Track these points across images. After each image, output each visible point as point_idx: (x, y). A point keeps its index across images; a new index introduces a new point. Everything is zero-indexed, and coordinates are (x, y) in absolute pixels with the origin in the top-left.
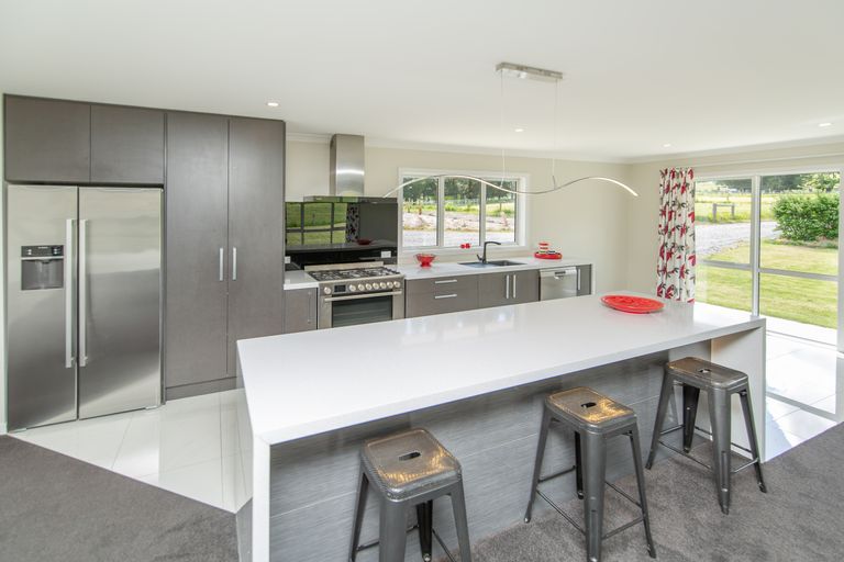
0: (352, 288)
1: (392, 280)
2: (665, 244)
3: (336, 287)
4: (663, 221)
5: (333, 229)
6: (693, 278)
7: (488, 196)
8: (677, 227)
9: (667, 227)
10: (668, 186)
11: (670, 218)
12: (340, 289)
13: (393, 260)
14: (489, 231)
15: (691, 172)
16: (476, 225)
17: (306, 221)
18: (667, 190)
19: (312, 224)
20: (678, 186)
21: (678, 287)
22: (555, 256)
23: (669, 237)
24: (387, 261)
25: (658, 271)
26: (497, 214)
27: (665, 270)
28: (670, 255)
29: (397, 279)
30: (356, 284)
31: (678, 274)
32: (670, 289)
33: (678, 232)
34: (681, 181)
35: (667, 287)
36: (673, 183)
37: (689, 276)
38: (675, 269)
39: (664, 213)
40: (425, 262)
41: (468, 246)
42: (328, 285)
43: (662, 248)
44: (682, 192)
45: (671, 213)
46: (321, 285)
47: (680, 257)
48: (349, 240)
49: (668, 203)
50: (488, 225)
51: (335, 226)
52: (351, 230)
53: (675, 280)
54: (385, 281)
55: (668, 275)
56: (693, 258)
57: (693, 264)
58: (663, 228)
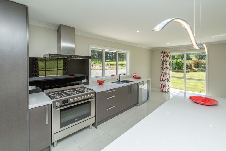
0: (71, 100)
1: (90, 94)
2: (163, 73)
3: (62, 101)
4: (162, 66)
5: (57, 70)
6: (170, 82)
7: (106, 60)
8: (166, 67)
9: (163, 68)
10: (163, 56)
11: (164, 65)
12: (65, 102)
13: (87, 83)
14: (106, 69)
15: (169, 52)
16: (102, 68)
17: (47, 67)
18: (163, 57)
19: (49, 68)
20: (166, 56)
21: (166, 84)
22: (139, 78)
23: (164, 70)
24: (85, 84)
25: (161, 80)
26: (108, 65)
27: (162, 80)
28: (164, 75)
29: (92, 93)
30: (73, 98)
31: (166, 81)
32: (164, 85)
33: (166, 69)
34: (167, 54)
35: (163, 85)
36: (165, 55)
37: (169, 81)
38: (166, 80)
39: (162, 64)
40: (101, 83)
41: (113, 75)
42: (58, 101)
43: (162, 73)
44: (167, 58)
45: (164, 64)
46: (53, 102)
47: (167, 76)
48: (64, 74)
49: (163, 61)
50: (106, 68)
51: (58, 69)
52: (64, 70)
53: (165, 82)
54: (87, 94)
55: (163, 81)
56: (170, 76)
57: (170, 78)
58: (162, 68)
